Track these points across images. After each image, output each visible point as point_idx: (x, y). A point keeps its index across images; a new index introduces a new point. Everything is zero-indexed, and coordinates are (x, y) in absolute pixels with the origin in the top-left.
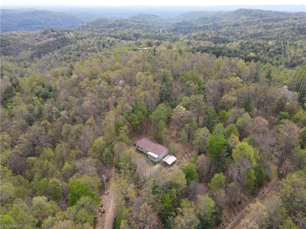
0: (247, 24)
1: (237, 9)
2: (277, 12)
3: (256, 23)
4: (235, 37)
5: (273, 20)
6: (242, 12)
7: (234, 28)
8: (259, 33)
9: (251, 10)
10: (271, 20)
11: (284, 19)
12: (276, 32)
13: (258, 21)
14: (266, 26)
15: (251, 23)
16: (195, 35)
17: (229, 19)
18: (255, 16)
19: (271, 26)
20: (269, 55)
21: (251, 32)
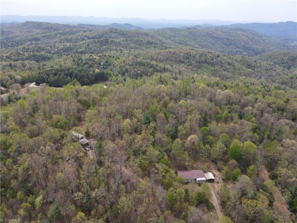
0: (46, 37)
1: (24, 21)
2: (64, 24)
3: (55, 36)
4: (47, 52)
5: (69, 33)
6: (31, 25)
7: (36, 42)
8: (69, 47)
9: (39, 23)
10: (66, 33)
11: (76, 32)
12: (82, 45)
13: (55, 34)
14: (67, 39)
15: (49, 37)
16: (7, 55)
17: (21, 32)
18: (46, 29)
19: (71, 39)
20: (103, 67)
21: (62, 47)
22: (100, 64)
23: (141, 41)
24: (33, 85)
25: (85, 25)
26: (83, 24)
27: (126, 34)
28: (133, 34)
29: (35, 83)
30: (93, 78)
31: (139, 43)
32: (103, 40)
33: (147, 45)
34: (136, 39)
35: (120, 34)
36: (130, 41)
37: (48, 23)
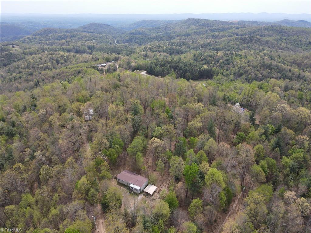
0: (197, 33)
1: (186, 18)
3: (205, 32)
4: (188, 47)
5: (219, 30)
6: (191, 21)
7: (185, 37)
8: (208, 43)
10: (217, 29)
11: (228, 28)
12: (223, 42)
13: (206, 31)
14: (214, 35)
15: (200, 33)
16: (150, 46)
17: (180, 28)
18: (203, 25)
19: (218, 36)
20: (220, 66)
21: (202, 42)
22: (218, 62)
23: (301, 41)
24: (144, 73)
25: (247, 22)
26: (245, 20)
27: (285, 32)
28: (295, 32)
29: (146, 71)
30: (197, 74)
31: (296, 43)
32: (247, 38)
33: (307, 47)
34: (294, 39)
35: (277, 32)
36: (285, 40)
37: (207, 20)
